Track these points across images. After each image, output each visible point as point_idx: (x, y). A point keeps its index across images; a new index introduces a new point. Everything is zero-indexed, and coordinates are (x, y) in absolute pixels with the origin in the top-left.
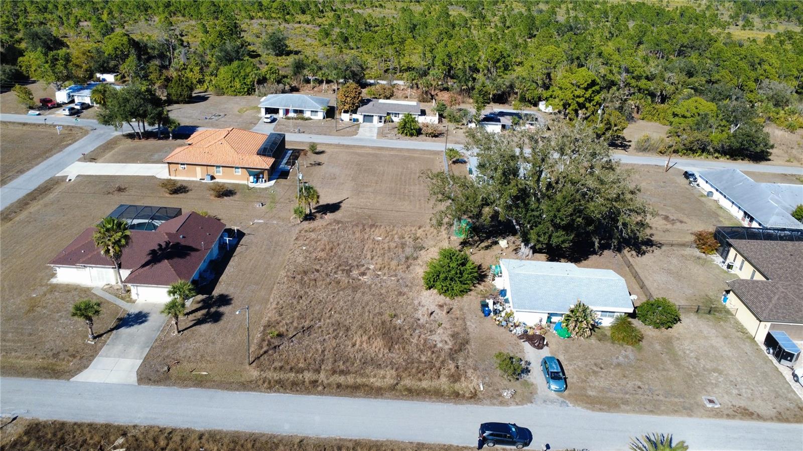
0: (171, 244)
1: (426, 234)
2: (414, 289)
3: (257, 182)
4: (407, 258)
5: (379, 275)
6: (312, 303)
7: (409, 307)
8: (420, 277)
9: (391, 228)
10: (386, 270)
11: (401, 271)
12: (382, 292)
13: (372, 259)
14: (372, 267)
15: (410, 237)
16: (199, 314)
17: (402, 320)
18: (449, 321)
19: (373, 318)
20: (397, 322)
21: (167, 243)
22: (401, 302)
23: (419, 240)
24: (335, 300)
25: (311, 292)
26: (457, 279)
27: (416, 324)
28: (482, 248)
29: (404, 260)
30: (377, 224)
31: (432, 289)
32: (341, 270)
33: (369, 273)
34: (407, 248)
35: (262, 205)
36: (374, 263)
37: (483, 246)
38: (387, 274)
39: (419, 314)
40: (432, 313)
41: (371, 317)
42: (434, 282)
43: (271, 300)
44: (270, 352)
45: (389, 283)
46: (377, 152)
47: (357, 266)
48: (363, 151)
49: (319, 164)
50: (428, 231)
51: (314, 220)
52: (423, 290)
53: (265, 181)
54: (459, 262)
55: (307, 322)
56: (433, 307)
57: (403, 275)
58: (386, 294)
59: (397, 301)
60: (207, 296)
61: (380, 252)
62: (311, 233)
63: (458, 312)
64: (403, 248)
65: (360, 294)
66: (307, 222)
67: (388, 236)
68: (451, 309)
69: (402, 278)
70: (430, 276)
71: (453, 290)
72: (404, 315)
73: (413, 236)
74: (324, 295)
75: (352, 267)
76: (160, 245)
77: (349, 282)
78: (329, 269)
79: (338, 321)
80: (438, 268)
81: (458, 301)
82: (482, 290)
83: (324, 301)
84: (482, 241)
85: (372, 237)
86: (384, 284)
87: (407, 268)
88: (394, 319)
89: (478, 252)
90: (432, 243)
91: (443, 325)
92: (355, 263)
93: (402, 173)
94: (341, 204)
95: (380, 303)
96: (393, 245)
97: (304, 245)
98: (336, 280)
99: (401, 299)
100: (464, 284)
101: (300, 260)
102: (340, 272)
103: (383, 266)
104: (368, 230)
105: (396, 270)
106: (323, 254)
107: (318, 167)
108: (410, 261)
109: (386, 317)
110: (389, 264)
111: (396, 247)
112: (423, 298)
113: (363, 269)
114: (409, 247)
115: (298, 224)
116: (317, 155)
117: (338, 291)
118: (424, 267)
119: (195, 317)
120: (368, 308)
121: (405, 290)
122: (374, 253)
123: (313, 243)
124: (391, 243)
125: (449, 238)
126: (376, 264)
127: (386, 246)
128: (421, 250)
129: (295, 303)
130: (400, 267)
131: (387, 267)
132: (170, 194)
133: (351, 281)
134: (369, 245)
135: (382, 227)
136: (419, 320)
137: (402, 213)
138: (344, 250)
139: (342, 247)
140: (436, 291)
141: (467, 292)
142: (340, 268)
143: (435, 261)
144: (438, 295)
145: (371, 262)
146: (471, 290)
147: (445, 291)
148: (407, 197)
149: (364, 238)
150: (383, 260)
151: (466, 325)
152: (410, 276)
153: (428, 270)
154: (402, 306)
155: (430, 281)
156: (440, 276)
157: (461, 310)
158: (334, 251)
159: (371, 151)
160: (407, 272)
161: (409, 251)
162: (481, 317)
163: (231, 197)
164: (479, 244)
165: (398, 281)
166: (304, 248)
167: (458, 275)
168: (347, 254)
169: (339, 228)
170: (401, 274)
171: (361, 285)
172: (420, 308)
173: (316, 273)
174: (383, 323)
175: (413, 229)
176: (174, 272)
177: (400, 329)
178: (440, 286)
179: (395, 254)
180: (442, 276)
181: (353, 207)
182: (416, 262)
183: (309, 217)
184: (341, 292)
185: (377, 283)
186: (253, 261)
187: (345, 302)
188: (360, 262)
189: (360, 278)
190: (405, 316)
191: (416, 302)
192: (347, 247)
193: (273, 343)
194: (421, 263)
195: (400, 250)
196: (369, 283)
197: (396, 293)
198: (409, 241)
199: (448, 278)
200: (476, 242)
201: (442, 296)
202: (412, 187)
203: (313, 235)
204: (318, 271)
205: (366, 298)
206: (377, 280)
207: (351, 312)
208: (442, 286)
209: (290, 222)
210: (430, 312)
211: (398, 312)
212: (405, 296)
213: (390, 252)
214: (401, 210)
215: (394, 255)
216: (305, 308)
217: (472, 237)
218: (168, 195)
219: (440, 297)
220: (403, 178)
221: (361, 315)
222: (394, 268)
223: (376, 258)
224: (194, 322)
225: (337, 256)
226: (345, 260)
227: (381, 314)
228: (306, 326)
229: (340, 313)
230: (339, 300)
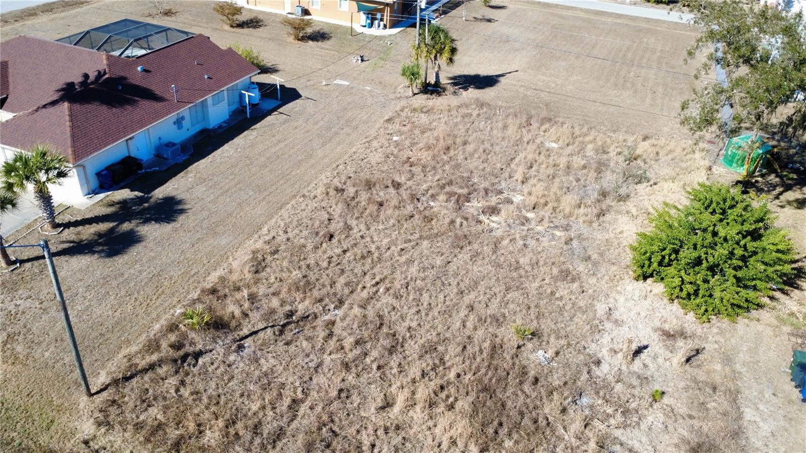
0: (107, 76)
1: (657, 153)
2: (603, 270)
3: (371, 25)
4: (604, 194)
5: (527, 220)
6: (348, 254)
7: (580, 319)
8: (625, 243)
9: (585, 129)
10: (546, 212)
11: (581, 220)
12: (522, 261)
13: (523, 182)
14: (517, 199)
15: (620, 153)
16: (88, 232)
17: (550, 353)
18: (687, 389)
19: (475, 329)
20: (532, 357)
21: (100, 75)
22: (561, 298)
23: (639, 161)
24: (403, 259)
25: (358, 228)
26: (730, 272)
27: (584, 376)
28: (789, 203)
29: (595, 196)
30: (557, 119)
31: (649, 281)
32: (447, 193)
33: (505, 210)
34: (608, 173)
35: (362, 60)
36: (526, 191)
37: (792, 199)
38: (546, 220)
39: (601, 347)
40: (639, 351)
41: (469, 325)
42: (660, 264)
43: (265, 230)
44: (162, 371)
45: (545, 241)
46: (593, 17)
47: (486, 191)
48: (570, 13)
49: (489, 21)
50: (662, 147)
51: (439, 94)
52: (627, 280)
53: (385, 26)
54: (747, 227)
55: (307, 302)
56: (645, 334)
57: (585, 231)
58: (528, 268)
59: (553, 293)
60: (140, 194)
61: (545, 171)
62: (422, 115)
63: (718, 367)
64: (599, 171)
65: (467, 257)
66: (425, 96)
67: (573, 143)
68: (698, 352)
69: (579, 236)
70: (655, 248)
71: (711, 296)
72: (558, 338)
73: (626, 152)
74: (386, 241)
75: (475, 190)
76: (86, 76)
77: (453, 222)
78: (425, 186)
79: (380, 317)
80: (682, 234)
81: (721, 332)
82: (792, 314)
83: (376, 255)
84: (788, 188)
85: (538, 141)
86: (532, 243)
87: (598, 216)
88: (530, 345)
89: (779, 209)
90: (666, 171)
91: (666, 400)
92: (485, 184)
93: (628, 49)
94: (501, 79)
95: (508, 289)
96: (578, 161)
97: (400, 133)
98: (427, 213)
99: (563, 290)
100: (746, 287)
101: (376, 158)
102: (442, 197)
103: (542, 201)
104: (535, 125)
105: (571, 215)
106: (425, 156)
107: (486, 24)
108: (608, 201)
109: (508, 335)
110: (558, 200)
111: (584, 167)
112: (622, 300)
113: (493, 200)
114: (613, 172)
115: (407, 97)
116: (491, 9)
117: (421, 237)
118: (639, 220)
119: (79, 233)
120: (472, 296)
121: (581, 267)
122: (533, 171)
123: (417, 132)
124: (575, 158)
125: (710, 169)
126: (530, 194)
127: (563, 161)
128: (640, 182)
129: (309, 247)
130: (582, 210)
131: (550, 206)
132: (232, 26)
133: (458, 220)
134: (528, 153)
135: (566, 126)
136: (598, 363)
137: (612, 109)
138: (472, 155)
139: (470, 148)
140: (659, 288)
141: (748, 310)
142: (448, 189)
143: (673, 212)
144: (666, 300)
145: (519, 187)
146: (760, 306)
147: (689, 295)
148: (629, 85)
149: (521, 138)
150: (547, 188)
151: (740, 417)
152: (600, 236)
153: (650, 230)
154: (561, 310)
155: (650, 259)
156: (682, 254)
157: (727, 360)
158: (452, 153)
159: (582, 15)
160: (595, 225)
161: (610, 179)
162: (790, 402)
163: (320, 43)
164: (781, 193)
165: (568, 241)
166: (395, 138)
167: (736, 262)
168: (473, 163)
169: (479, 115)
170: (579, 226)
171: (477, 236)
172: (608, 325)
173: (391, 190)
174: (496, 349)
175: (630, 140)
176: (68, 129)
177: (536, 380)
178: (677, 281)
179: (578, 180)
180: (687, 254)
181: (522, 86)
182: (623, 206)
183: (432, 89)
184: (425, 243)
185: (517, 236)
186: (282, 145)
187: (424, 269)
188: (493, 184)
189: (482, 217)
190: (563, 342)
191: (601, 308)
192: (481, 150)
193: (192, 343)
194: (634, 211)
195: (592, 175)
196: (498, 233)
197: (555, 271)
198: (616, 161)
199: (705, 264)
200: (774, 187)
201: (676, 307)
202: (643, 71)
203: (424, 119)
204: (397, 186)
205: (477, 269)
206: (518, 231)
207: (425, 298)
208: (683, 281)
209: (395, 93)
210: (634, 347)
211: (546, 325)
212: (575, 285)
213: (568, 174)
214: (613, 103)
215: (574, 183)
216: (325, 264)
217: (762, 176)
218: (227, 28)
219: (669, 307)
220: (629, 55)
221: (447, 313)
222: (567, 211)
223: (533, 181)
224: (66, 246)
225: (453, 163)
226: (465, 175)
227: (498, 321)
228: (299, 313)
229: (397, 297)
230: (410, 262)
